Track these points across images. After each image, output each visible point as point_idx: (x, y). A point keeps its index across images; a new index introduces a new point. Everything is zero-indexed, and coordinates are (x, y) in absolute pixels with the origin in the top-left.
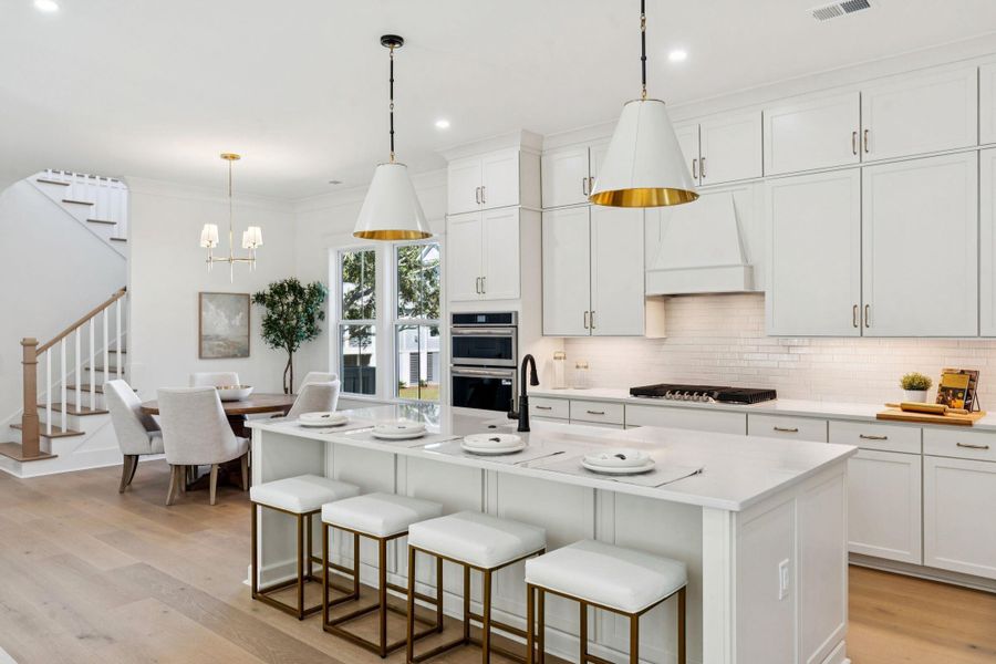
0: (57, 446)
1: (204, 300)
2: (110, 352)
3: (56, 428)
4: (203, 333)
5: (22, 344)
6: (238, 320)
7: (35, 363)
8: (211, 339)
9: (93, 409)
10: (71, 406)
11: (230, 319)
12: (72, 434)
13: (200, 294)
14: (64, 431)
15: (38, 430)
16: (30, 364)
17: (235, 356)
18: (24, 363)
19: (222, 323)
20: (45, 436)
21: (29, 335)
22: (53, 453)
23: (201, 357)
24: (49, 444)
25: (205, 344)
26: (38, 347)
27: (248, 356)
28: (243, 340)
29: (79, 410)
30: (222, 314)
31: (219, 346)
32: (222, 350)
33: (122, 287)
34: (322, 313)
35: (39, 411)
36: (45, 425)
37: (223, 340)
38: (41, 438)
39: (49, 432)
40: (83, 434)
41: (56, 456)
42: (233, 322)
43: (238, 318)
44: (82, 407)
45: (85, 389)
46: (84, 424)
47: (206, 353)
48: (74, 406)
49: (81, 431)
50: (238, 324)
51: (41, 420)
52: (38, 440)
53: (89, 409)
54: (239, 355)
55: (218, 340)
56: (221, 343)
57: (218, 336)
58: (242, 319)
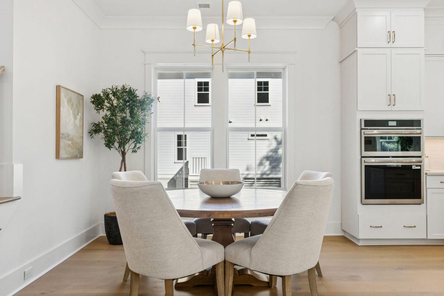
1: (62, 95)
4: (62, 131)
6: (78, 121)
8: (65, 138)
11: (75, 118)
13: (57, 87)
17: (76, 157)
19: (71, 123)
23: (58, 156)
25: (62, 144)
27: (82, 157)
28: (80, 141)
30: (71, 111)
31: (69, 146)
32: (70, 149)
37: (72, 140)
42: (76, 122)
43: (78, 117)
47: (63, 154)
50: (78, 125)
54: (78, 156)
55: (68, 140)
56: (70, 142)
57: (68, 135)
58: (80, 119)
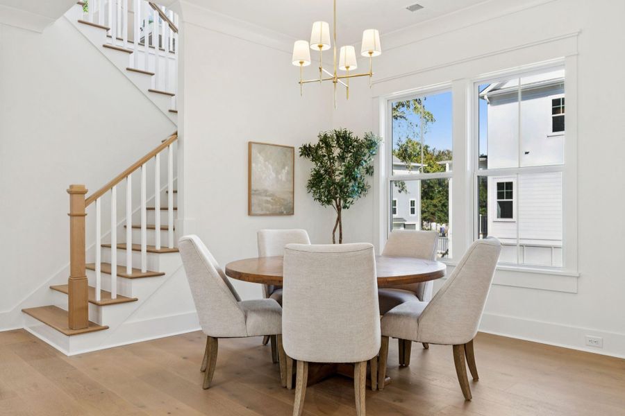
0: (108, 315)
1: (254, 151)
2: (148, 209)
3: (105, 294)
4: (253, 187)
5: (69, 192)
6: (284, 175)
7: (84, 215)
8: (260, 194)
9: (144, 271)
10: (122, 268)
11: (278, 173)
12: (123, 300)
13: (250, 144)
14: (114, 296)
15: (87, 296)
16: (77, 216)
17: (281, 214)
18: (71, 215)
19: (269, 177)
20: (94, 303)
21: (78, 182)
22: (104, 324)
23: (250, 213)
24: (98, 312)
25: (254, 200)
26: (87, 196)
27: (293, 214)
28: (288, 197)
29: (129, 272)
30: (270, 166)
31: (267, 202)
32: (270, 206)
33: (173, 132)
34: (371, 167)
35: (88, 274)
36: (94, 289)
37: (272, 195)
38: (90, 305)
39: (98, 298)
40: (136, 300)
41: (107, 328)
42: (280, 176)
43: (284, 171)
44: (133, 269)
45: (122, 247)
46: (136, 288)
47: (255, 209)
48: (125, 268)
49: (133, 297)
50: (284, 179)
51: (90, 284)
52: (87, 309)
53: (140, 270)
54: (285, 212)
55: (266, 196)
56: (269, 199)
57: (266, 191)
58: (288, 173)
